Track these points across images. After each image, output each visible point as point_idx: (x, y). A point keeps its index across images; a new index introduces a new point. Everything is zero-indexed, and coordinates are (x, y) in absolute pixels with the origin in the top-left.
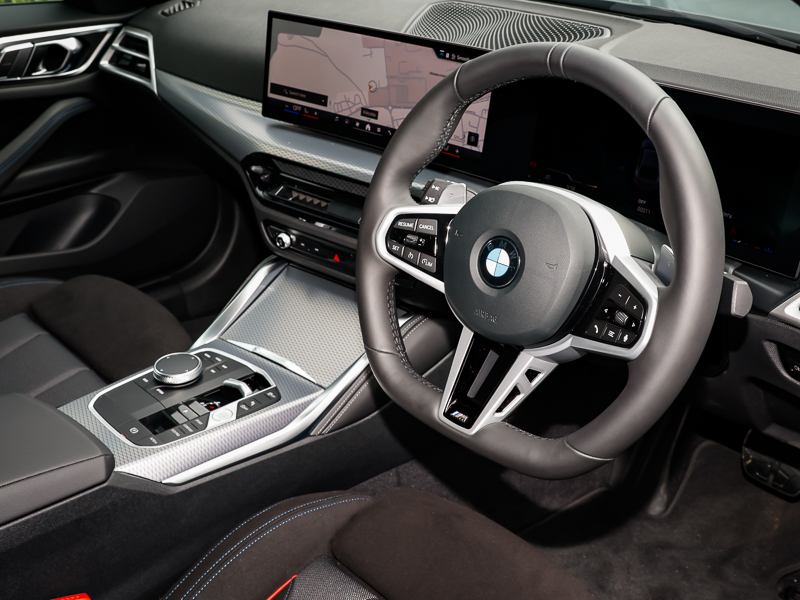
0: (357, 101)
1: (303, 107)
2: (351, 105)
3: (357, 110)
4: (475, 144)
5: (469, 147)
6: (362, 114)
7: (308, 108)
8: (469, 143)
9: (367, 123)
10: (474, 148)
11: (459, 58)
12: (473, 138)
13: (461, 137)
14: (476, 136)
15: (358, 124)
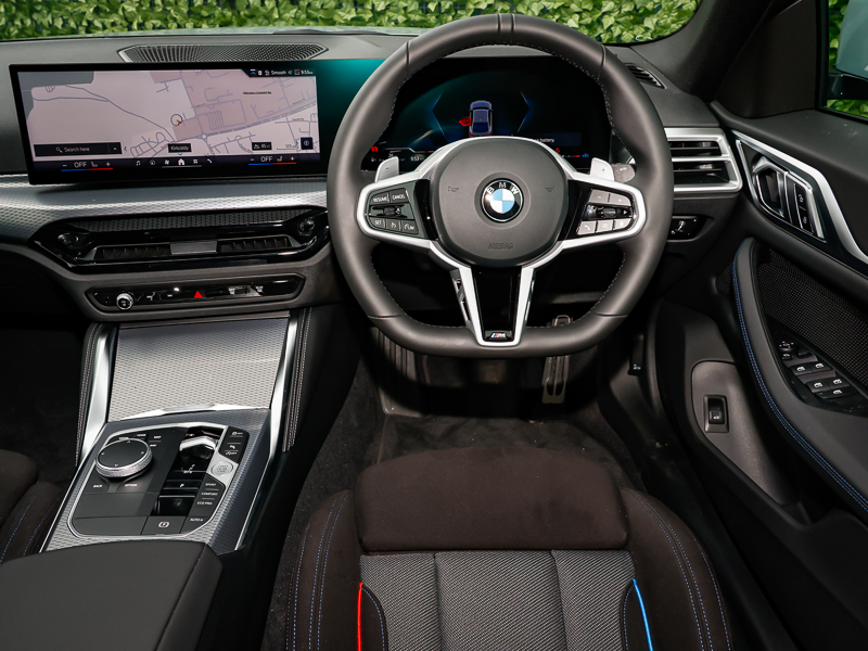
0: (161, 138)
1: (88, 161)
2: (153, 145)
3: (163, 148)
4: (311, 147)
5: (304, 151)
6: (170, 151)
7: (95, 161)
8: (303, 147)
9: (179, 158)
10: (309, 151)
11: (274, 73)
12: (306, 143)
13: (293, 144)
14: (310, 140)
15: (167, 162)
